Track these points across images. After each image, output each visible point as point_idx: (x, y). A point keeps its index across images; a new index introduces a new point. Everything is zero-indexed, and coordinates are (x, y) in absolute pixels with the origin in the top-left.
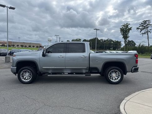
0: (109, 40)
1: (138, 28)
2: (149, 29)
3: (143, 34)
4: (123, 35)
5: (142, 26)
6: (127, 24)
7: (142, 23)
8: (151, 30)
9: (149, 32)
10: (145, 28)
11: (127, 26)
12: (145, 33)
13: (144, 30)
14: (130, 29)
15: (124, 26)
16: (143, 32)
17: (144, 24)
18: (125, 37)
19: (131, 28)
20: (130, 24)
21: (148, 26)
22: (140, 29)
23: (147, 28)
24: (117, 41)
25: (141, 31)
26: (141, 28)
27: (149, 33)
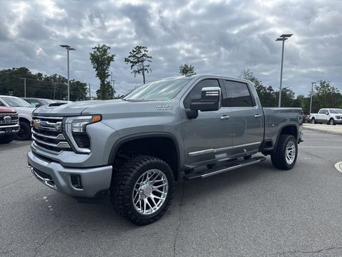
0: (58, 77)
1: (127, 60)
2: (146, 63)
3: (135, 72)
4: (97, 70)
5: (134, 56)
6: (104, 45)
7: (135, 50)
8: (148, 66)
9: (146, 69)
10: (138, 61)
11: (105, 51)
12: (139, 72)
13: (137, 64)
14: (111, 59)
15: (98, 49)
16: (136, 68)
17: (137, 54)
18: (102, 75)
19: (113, 56)
20: (109, 48)
21: (144, 58)
22: (131, 62)
23: (142, 61)
24: (78, 82)
25: (133, 65)
26: (132, 59)
27: (146, 72)
